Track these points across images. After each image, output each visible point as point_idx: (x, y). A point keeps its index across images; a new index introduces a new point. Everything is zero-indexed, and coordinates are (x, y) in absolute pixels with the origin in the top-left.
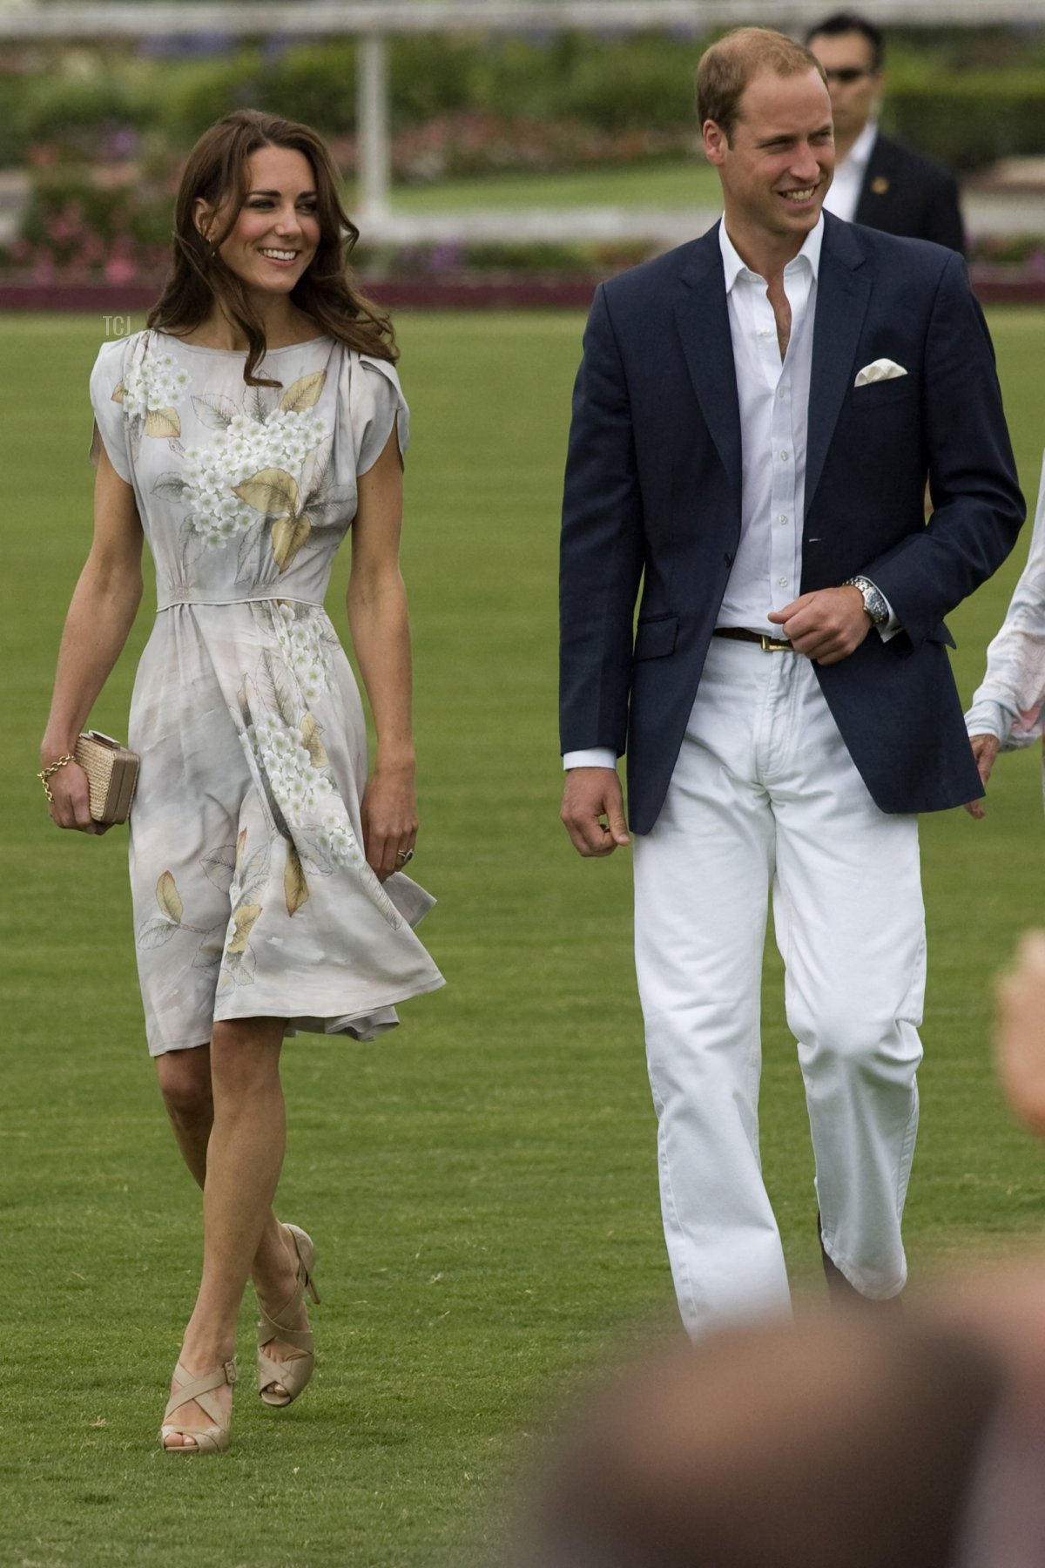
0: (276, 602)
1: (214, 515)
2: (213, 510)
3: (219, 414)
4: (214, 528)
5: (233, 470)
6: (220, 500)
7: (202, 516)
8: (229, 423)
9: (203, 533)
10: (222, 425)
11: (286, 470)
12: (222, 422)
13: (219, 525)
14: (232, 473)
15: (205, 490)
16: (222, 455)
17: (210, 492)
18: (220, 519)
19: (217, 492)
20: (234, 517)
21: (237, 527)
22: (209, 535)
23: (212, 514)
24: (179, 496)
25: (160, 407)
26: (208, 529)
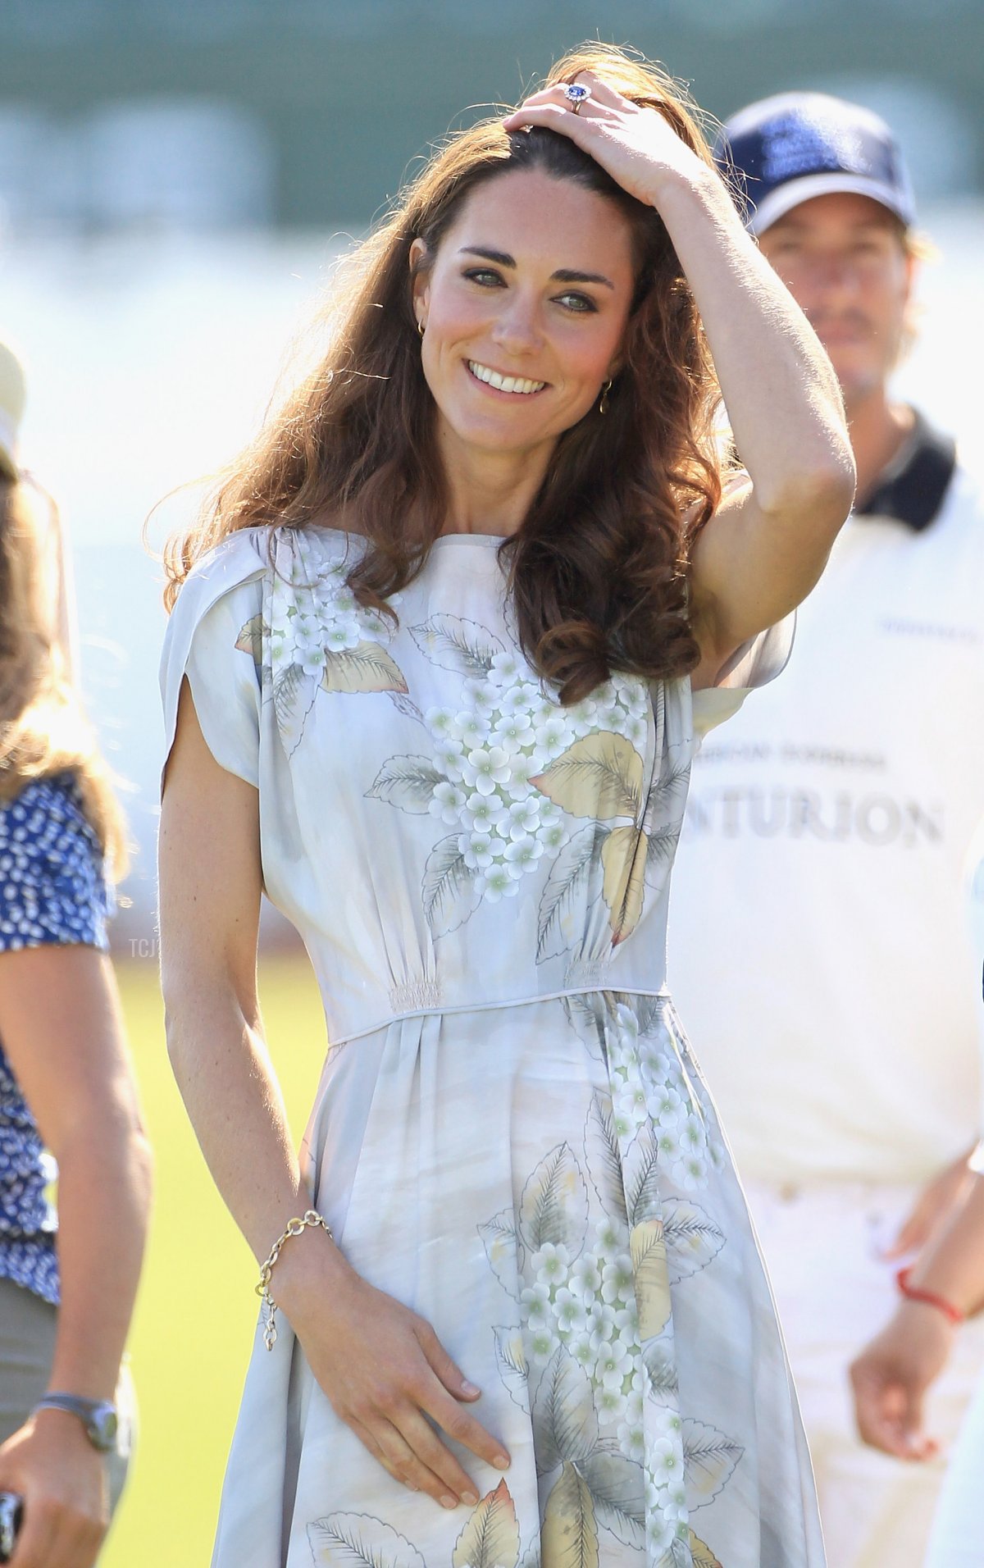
0: (611, 997)
1: (498, 835)
2: (494, 826)
3: (466, 653)
4: (498, 860)
5: (527, 744)
6: (507, 805)
7: (475, 838)
8: (488, 666)
9: (477, 870)
10: (475, 670)
11: (627, 736)
12: (473, 666)
13: (507, 851)
14: (528, 751)
15: (475, 789)
16: (493, 721)
17: (485, 791)
18: (508, 840)
19: (498, 790)
20: (533, 834)
21: (540, 851)
22: (488, 873)
23: (494, 833)
24: (427, 801)
25: (352, 645)
26: (485, 861)
